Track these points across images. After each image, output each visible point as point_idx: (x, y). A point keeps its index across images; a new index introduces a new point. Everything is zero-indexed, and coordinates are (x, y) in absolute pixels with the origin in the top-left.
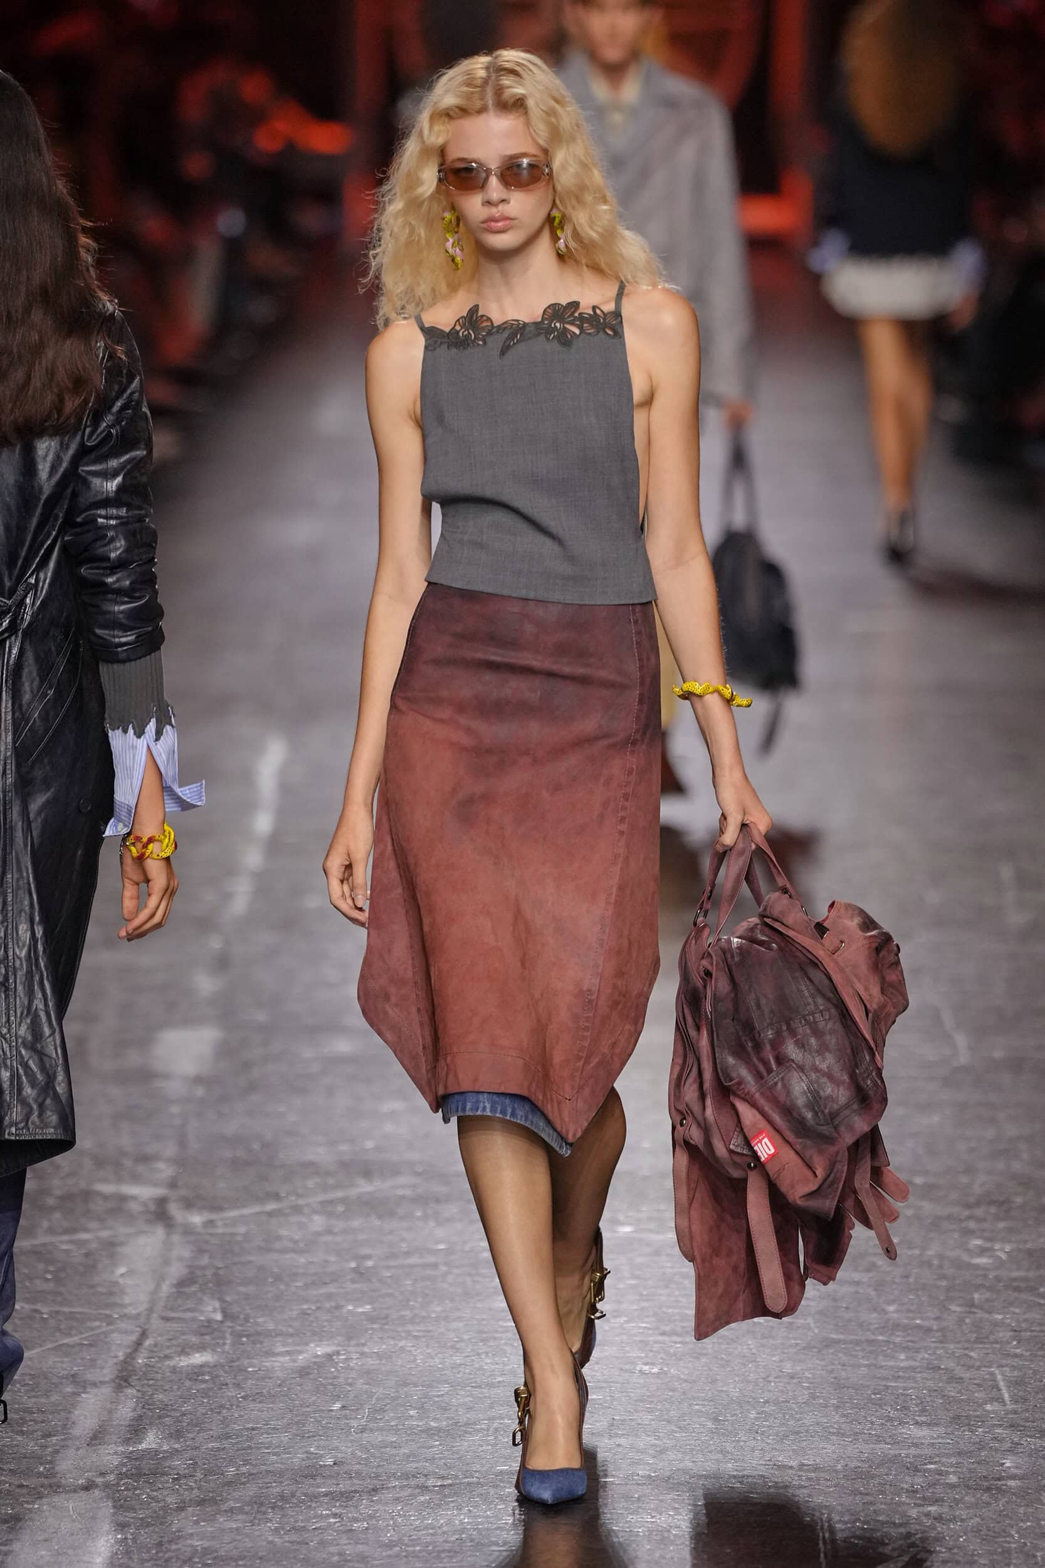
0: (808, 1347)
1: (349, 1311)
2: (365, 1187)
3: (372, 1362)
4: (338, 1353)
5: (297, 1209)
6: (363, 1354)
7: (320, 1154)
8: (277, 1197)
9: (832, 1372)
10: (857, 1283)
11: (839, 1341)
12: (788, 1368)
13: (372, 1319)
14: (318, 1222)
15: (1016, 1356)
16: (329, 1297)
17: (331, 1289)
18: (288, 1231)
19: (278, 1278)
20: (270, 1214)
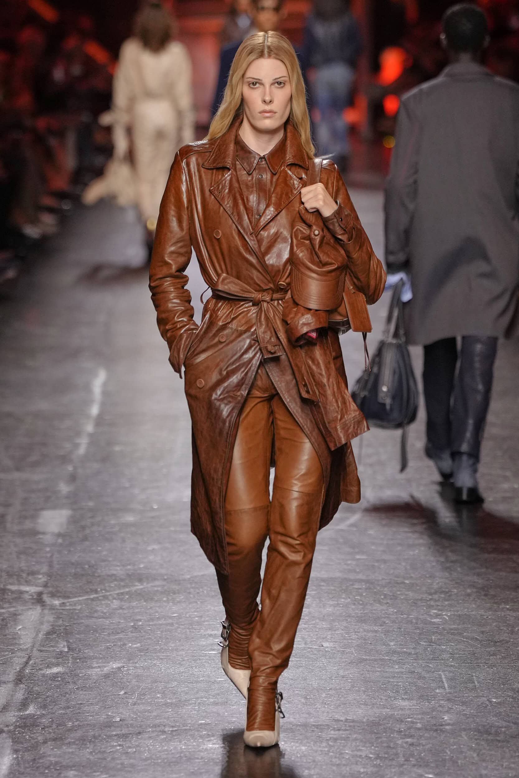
0: (351, 663)
1: (130, 647)
2: (139, 586)
3: (139, 671)
4: (124, 667)
5: (105, 597)
6: (135, 667)
7: (118, 571)
8: (96, 592)
9: (362, 675)
10: (376, 632)
11: (366, 660)
12: (341, 673)
13: (140, 650)
14: (116, 604)
15: (452, 666)
16: (120, 639)
17: (121, 636)
18: (102, 608)
19: (95, 631)
20: (92, 600)
